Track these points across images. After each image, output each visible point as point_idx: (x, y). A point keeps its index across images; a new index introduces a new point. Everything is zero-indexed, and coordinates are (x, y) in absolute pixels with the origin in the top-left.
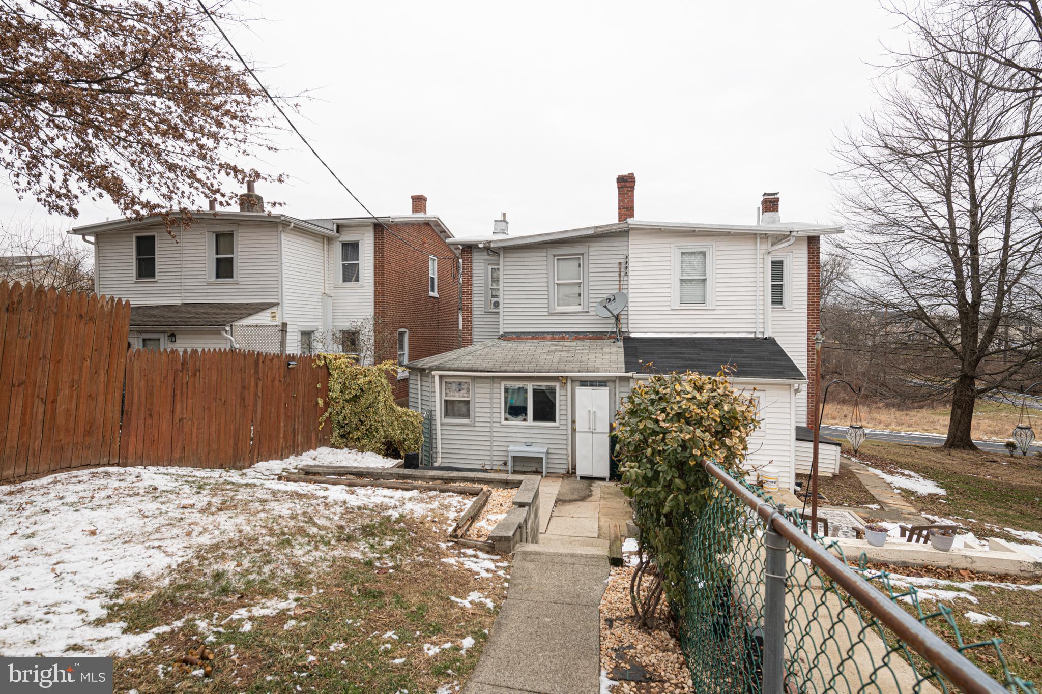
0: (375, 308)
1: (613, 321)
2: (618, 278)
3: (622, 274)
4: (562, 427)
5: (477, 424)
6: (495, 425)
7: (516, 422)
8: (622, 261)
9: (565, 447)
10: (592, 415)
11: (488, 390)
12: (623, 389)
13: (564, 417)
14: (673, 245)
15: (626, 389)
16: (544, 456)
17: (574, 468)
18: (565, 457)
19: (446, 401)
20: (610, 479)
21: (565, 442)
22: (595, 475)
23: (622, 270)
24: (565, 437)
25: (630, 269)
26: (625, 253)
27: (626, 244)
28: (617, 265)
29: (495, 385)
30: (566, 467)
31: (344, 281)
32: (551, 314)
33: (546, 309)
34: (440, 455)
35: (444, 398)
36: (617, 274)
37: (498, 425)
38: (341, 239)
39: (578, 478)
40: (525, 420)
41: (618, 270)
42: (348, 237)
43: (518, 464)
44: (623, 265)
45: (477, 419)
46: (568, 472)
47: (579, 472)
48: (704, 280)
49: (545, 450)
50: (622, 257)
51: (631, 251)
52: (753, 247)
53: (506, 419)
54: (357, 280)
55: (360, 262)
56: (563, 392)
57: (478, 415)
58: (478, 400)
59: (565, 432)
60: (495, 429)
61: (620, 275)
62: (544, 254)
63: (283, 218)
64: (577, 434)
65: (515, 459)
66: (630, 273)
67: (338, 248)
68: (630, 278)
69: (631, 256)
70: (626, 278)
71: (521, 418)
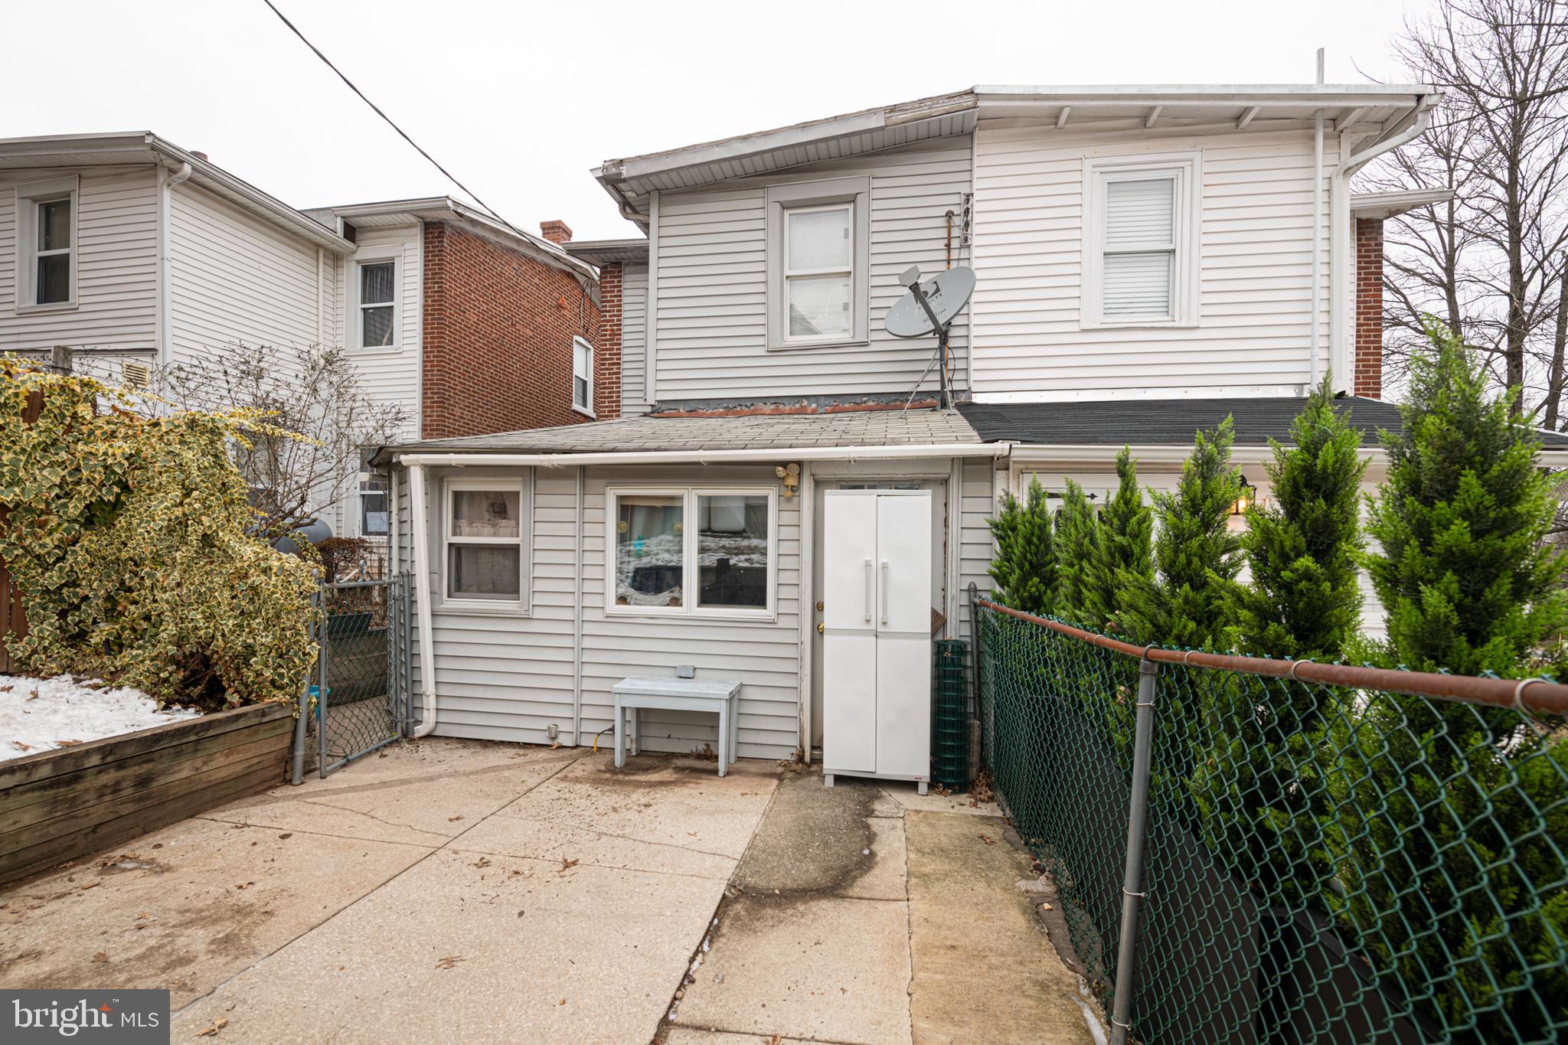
0: (425, 397)
1: (936, 343)
2: (943, 255)
3: (955, 243)
4: (783, 622)
5: (538, 613)
6: (588, 615)
7: (652, 608)
8: (956, 210)
9: (791, 682)
10: (877, 576)
11: (569, 514)
12: (970, 504)
13: (791, 593)
14: (1088, 163)
15: (983, 505)
16: (721, 708)
17: (817, 746)
18: (792, 711)
19: (457, 549)
20: (932, 786)
21: (791, 667)
22: (884, 772)
23: (955, 232)
24: (791, 652)
25: (975, 229)
26: (965, 189)
27: (966, 166)
28: (942, 222)
29: (590, 500)
30: (793, 741)
31: (365, 345)
32: (774, 352)
33: (760, 341)
34: (430, 703)
35: (449, 538)
36: (941, 244)
37: (598, 616)
38: (358, 256)
39: (829, 782)
40: (676, 602)
41: (943, 233)
42: (372, 251)
43: (653, 731)
44: (957, 221)
45: (538, 600)
46: (801, 759)
47: (834, 761)
48: (1173, 252)
49: (725, 691)
50: (956, 199)
51: (977, 184)
52: (1300, 162)
53: (622, 600)
54: (390, 342)
55: (396, 303)
56: (788, 517)
57: (540, 585)
58: (540, 543)
59: (792, 638)
60: (588, 629)
61: (948, 246)
62: (759, 203)
63: (149, 140)
64: (827, 638)
65: (644, 717)
66: (975, 241)
67: (352, 278)
68: (976, 252)
69: (977, 196)
70: (964, 254)
71: (666, 596)
